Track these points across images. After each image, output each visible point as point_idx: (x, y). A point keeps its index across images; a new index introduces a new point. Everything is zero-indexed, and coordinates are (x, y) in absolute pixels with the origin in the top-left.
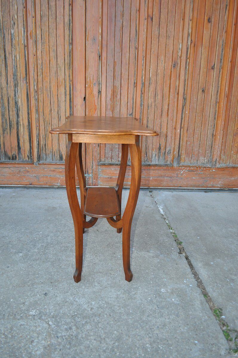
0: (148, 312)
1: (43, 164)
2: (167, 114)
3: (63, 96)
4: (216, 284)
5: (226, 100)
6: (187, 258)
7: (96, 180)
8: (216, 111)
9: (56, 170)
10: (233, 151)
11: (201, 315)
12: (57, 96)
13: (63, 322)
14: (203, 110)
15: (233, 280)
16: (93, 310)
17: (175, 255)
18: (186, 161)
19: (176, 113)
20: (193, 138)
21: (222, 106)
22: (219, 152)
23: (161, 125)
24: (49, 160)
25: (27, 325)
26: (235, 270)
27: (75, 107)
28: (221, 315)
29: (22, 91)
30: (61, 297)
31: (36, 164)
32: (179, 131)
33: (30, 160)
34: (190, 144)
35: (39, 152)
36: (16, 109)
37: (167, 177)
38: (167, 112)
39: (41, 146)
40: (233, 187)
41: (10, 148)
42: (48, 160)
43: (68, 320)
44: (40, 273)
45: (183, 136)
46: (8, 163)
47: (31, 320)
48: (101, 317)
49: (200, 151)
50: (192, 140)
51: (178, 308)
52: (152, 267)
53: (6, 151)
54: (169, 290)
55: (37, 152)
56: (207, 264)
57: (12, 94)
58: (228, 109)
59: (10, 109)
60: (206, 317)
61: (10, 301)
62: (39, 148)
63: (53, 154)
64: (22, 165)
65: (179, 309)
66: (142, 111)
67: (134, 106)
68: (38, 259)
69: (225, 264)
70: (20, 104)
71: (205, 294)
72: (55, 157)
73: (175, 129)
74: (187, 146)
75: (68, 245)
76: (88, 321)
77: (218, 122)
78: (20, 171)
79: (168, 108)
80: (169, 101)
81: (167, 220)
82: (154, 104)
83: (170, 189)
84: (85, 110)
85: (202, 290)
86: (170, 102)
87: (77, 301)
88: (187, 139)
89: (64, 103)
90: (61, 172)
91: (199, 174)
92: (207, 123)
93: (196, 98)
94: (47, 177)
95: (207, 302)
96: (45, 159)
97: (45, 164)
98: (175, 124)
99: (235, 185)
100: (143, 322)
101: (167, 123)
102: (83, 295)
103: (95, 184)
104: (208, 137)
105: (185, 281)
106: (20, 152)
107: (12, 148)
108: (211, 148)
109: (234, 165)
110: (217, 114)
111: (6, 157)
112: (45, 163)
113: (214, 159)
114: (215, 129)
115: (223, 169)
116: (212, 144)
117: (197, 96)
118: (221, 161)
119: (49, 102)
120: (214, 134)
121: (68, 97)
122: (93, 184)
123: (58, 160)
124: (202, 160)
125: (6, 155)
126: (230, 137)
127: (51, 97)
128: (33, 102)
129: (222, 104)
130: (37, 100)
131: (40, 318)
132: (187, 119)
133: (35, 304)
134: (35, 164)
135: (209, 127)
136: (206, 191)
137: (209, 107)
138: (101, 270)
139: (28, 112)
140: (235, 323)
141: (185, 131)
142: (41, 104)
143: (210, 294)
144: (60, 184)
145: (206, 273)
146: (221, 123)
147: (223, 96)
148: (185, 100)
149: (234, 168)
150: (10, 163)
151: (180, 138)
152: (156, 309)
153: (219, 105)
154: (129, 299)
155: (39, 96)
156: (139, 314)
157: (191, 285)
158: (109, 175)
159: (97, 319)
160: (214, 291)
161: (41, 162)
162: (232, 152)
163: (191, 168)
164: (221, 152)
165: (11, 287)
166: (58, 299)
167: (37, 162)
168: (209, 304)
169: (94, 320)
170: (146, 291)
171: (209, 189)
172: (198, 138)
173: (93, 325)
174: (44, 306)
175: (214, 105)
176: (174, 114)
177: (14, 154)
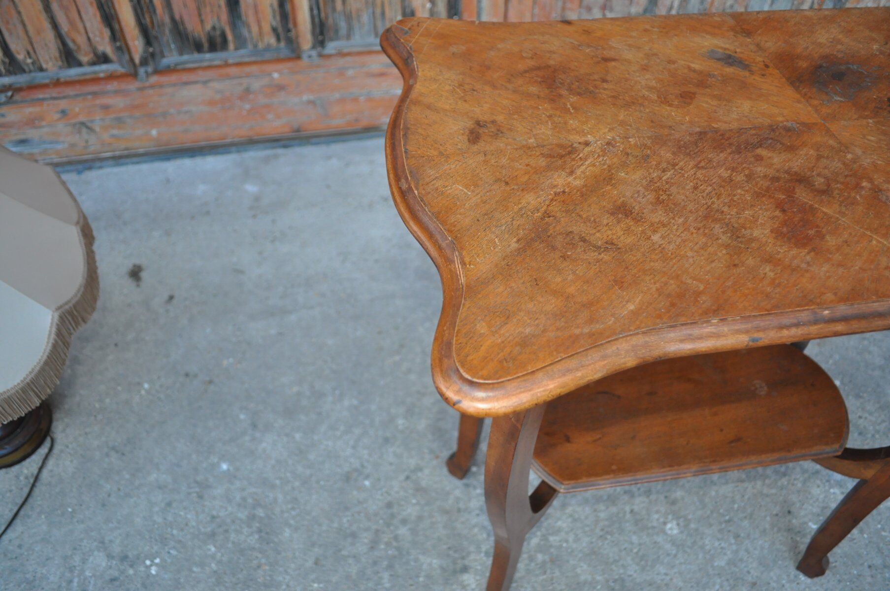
1: (341, 54)
24: (361, 36)
31: (310, 57)
33: (282, 44)
35: (319, 9)
41: (192, 6)
42: (357, 38)
46: (196, 65)
53: (177, 17)
55: (311, 10)
64: (254, 69)
78: (248, 91)
94: (356, 100)
96: (346, 33)
97: (348, 54)
106: (239, 17)
107: (200, 4)
111: (183, 42)
112: (345, 51)
125: (183, 33)
134: (305, 56)
150: (206, 64)
161: (331, 47)
167: (314, 47)
177: (214, 28)
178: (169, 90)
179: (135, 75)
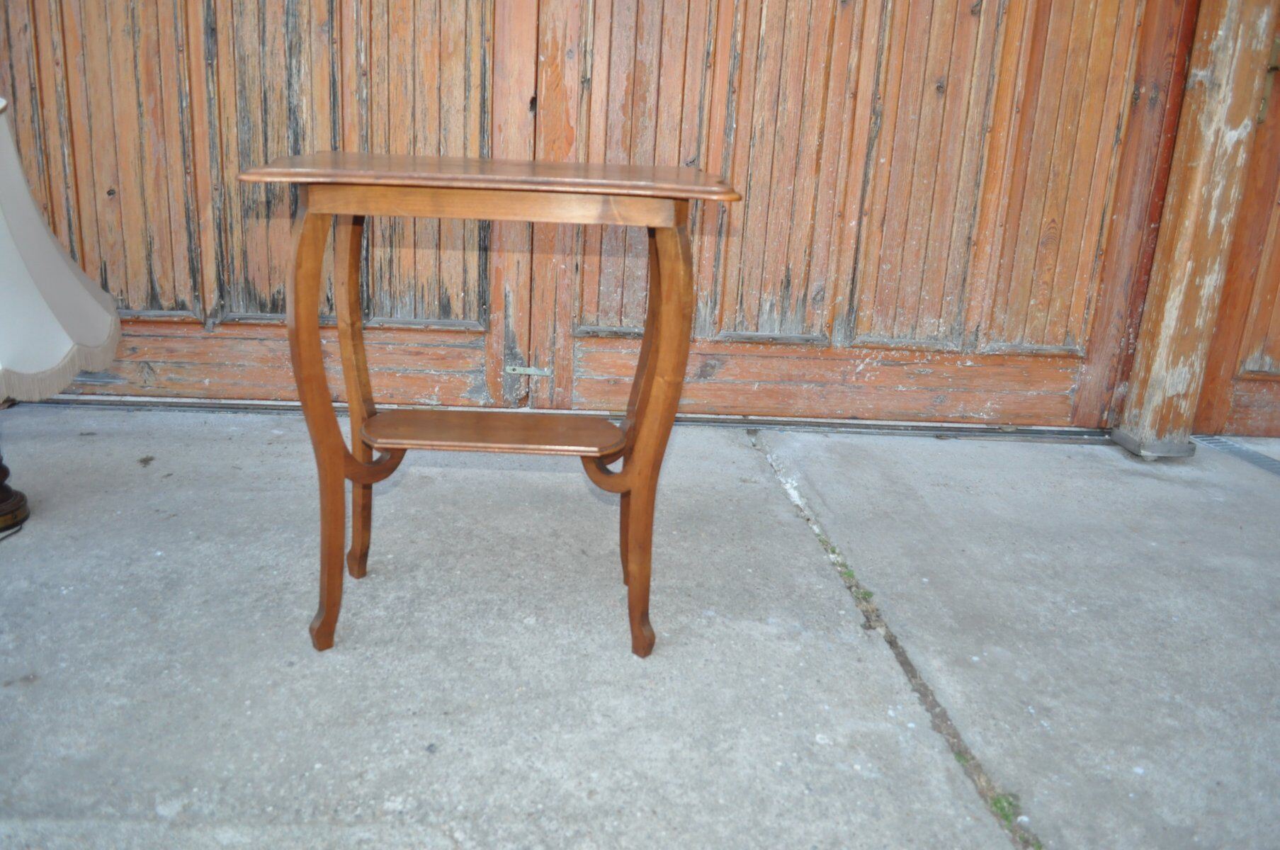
0: (778, 802)
1: (383, 328)
2: (814, 162)
3: (458, 92)
4: (992, 722)
5: (1018, 123)
6: (892, 642)
7: (566, 389)
8: (982, 158)
9: (426, 350)
10: (1035, 297)
11: (951, 812)
12: (436, 91)
13: (500, 832)
14: (937, 155)
15: (1046, 711)
16: (598, 797)
17: (852, 633)
18: (875, 329)
19: (846, 162)
20: (900, 249)
21: (1003, 141)
22: (988, 302)
23: (793, 203)
24: (403, 315)
25: (381, 840)
26: (1052, 681)
27: (500, 130)
28: (1017, 814)
29: (316, 70)
30: (485, 757)
32: (854, 223)
33: (334, 314)
34: (891, 271)
35: (368, 286)
36: (291, 132)
37: (810, 382)
38: (814, 156)
39: (377, 265)
40: (1034, 421)
41: (265, 271)
42: (398, 316)
43: (518, 827)
44: (402, 682)
45: (867, 244)
46: (257, 322)
47: (393, 827)
48: (625, 819)
49: (923, 293)
50: (899, 258)
51: (876, 793)
52: (777, 670)
53: (250, 278)
54: (840, 740)
56: (959, 662)
57: (280, 80)
58: (1021, 156)
59: (269, 133)
60: (968, 819)
61: (312, 768)
62: (370, 270)
63: (419, 294)
65: (880, 795)
66: (731, 153)
67: (704, 132)
68: (392, 640)
69: (1019, 663)
70: (305, 116)
71: (961, 752)
72: (426, 306)
73: (842, 216)
74: (879, 278)
75: (488, 597)
76: (584, 828)
77: (988, 196)
79: (820, 145)
80: (823, 118)
81: (817, 522)
82: (771, 129)
83: (818, 425)
84: (532, 141)
85: (948, 741)
86: (828, 123)
87: (538, 771)
88: (881, 253)
89: (463, 117)
90: (443, 358)
91: (920, 374)
92: (951, 198)
93: (914, 113)
94: (393, 375)
95: (968, 774)
96: (389, 310)
97: (389, 329)
98: (842, 201)
99: (1038, 416)
100: (764, 832)
101: (815, 198)
102: (558, 750)
103: (562, 401)
104: (952, 248)
105: (891, 713)
107: (271, 270)
108: (963, 286)
109: (1036, 347)
110: (984, 167)
111: (250, 301)
112: (386, 326)
113: (972, 325)
114: (977, 219)
115: (998, 359)
116: (965, 273)
117: (918, 107)
118: (994, 332)
119: (410, 110)
120: (974, 238)
121: (475, 95)
122: (555, 403)
123: (434, 315)
124: (932, 327)
125: (253, 292)
126: (1027, 251)
127: (418, 93)
128: (352, 110)
129: (1003, 134)
130: (368, 103)
131: (422, 821)
132: (882, 183)
133: (399, 779)
135: (956, 214)
136: (940, 434)
137: (958, 146)
138: (609, 677)
139: (335, 142)
140: (1061, 837)
141: (876, 224)
142: (379, 117)
143: (975, 752)
144: (438, 400)
145: (959, 688)
146: (998, 200)
147: (1008, 108)
148: (877, 119)
149: (1036, 355)
150: (266, 322)
151: (857, 249)
152: (803, 793)
153: (992, 138)
154: (711, 765)
155: (374, 90)
156: (749, 810)
157: (911, 725)
158: (609, 373)
159: (610, 824)
160: (989, 743)
161: (376, 320)
162: (1032, 302)
163: (893, 353)
164: (994, 301)
165: (309, 727)
166: (475, 762)
168: (974, 781)
169: (602, 827)
170: (766, 739)
171: (949, 429)
172: (919, 250)
173: (601, 842)
174: (431, 784)
175: (977, 138)
176: (841, 163)
177: (279, 292)
178: (229, 342)
179: (202, 324)
